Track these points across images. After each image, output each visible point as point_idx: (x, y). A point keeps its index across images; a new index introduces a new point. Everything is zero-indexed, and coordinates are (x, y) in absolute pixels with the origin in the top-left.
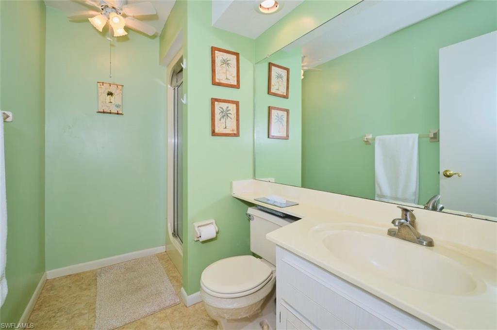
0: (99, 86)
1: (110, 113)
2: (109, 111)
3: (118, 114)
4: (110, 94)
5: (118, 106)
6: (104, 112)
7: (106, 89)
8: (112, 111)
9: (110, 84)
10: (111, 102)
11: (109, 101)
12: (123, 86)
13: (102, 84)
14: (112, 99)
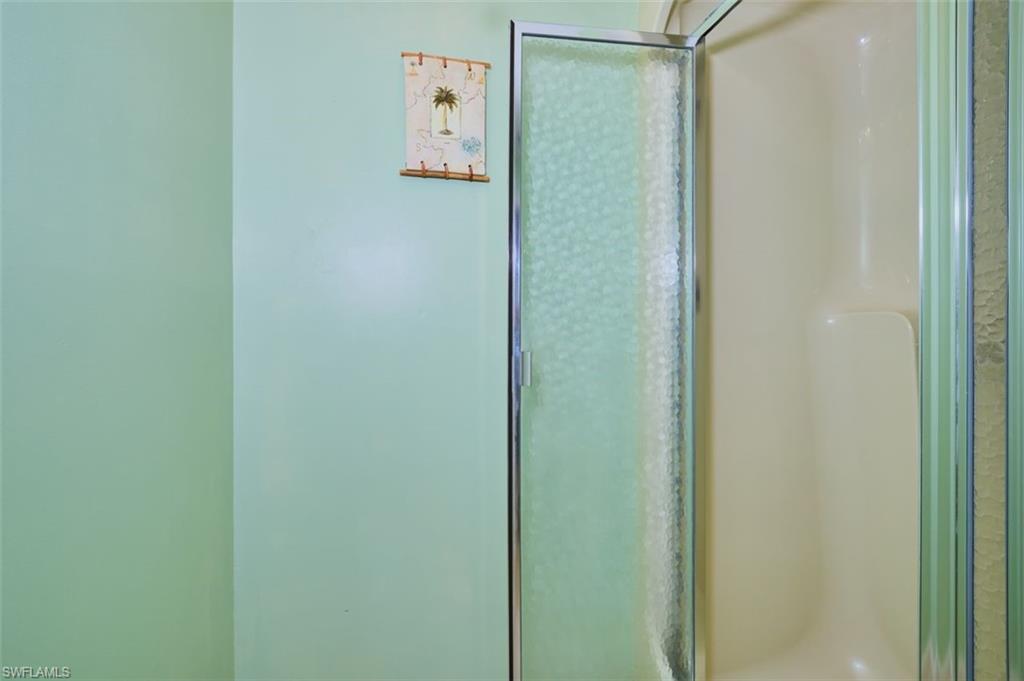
0: (408, 69)
1: (445, 176)
2: (443, 169)
3: (471, 178)
4: (445, 98)
5: (469, 147)
6: (424, 174)
7: (431, 79)
8: (452, 168)
9: (445, 59)
10: (448, 132)
11: (442, 128)
12: (487, 66)
13: (416, 59)
14: (451, 116)
